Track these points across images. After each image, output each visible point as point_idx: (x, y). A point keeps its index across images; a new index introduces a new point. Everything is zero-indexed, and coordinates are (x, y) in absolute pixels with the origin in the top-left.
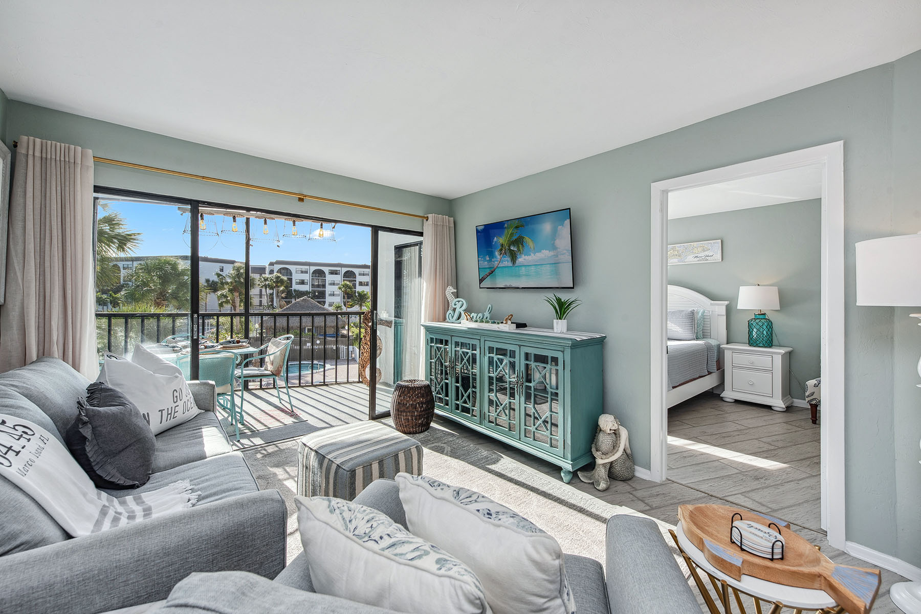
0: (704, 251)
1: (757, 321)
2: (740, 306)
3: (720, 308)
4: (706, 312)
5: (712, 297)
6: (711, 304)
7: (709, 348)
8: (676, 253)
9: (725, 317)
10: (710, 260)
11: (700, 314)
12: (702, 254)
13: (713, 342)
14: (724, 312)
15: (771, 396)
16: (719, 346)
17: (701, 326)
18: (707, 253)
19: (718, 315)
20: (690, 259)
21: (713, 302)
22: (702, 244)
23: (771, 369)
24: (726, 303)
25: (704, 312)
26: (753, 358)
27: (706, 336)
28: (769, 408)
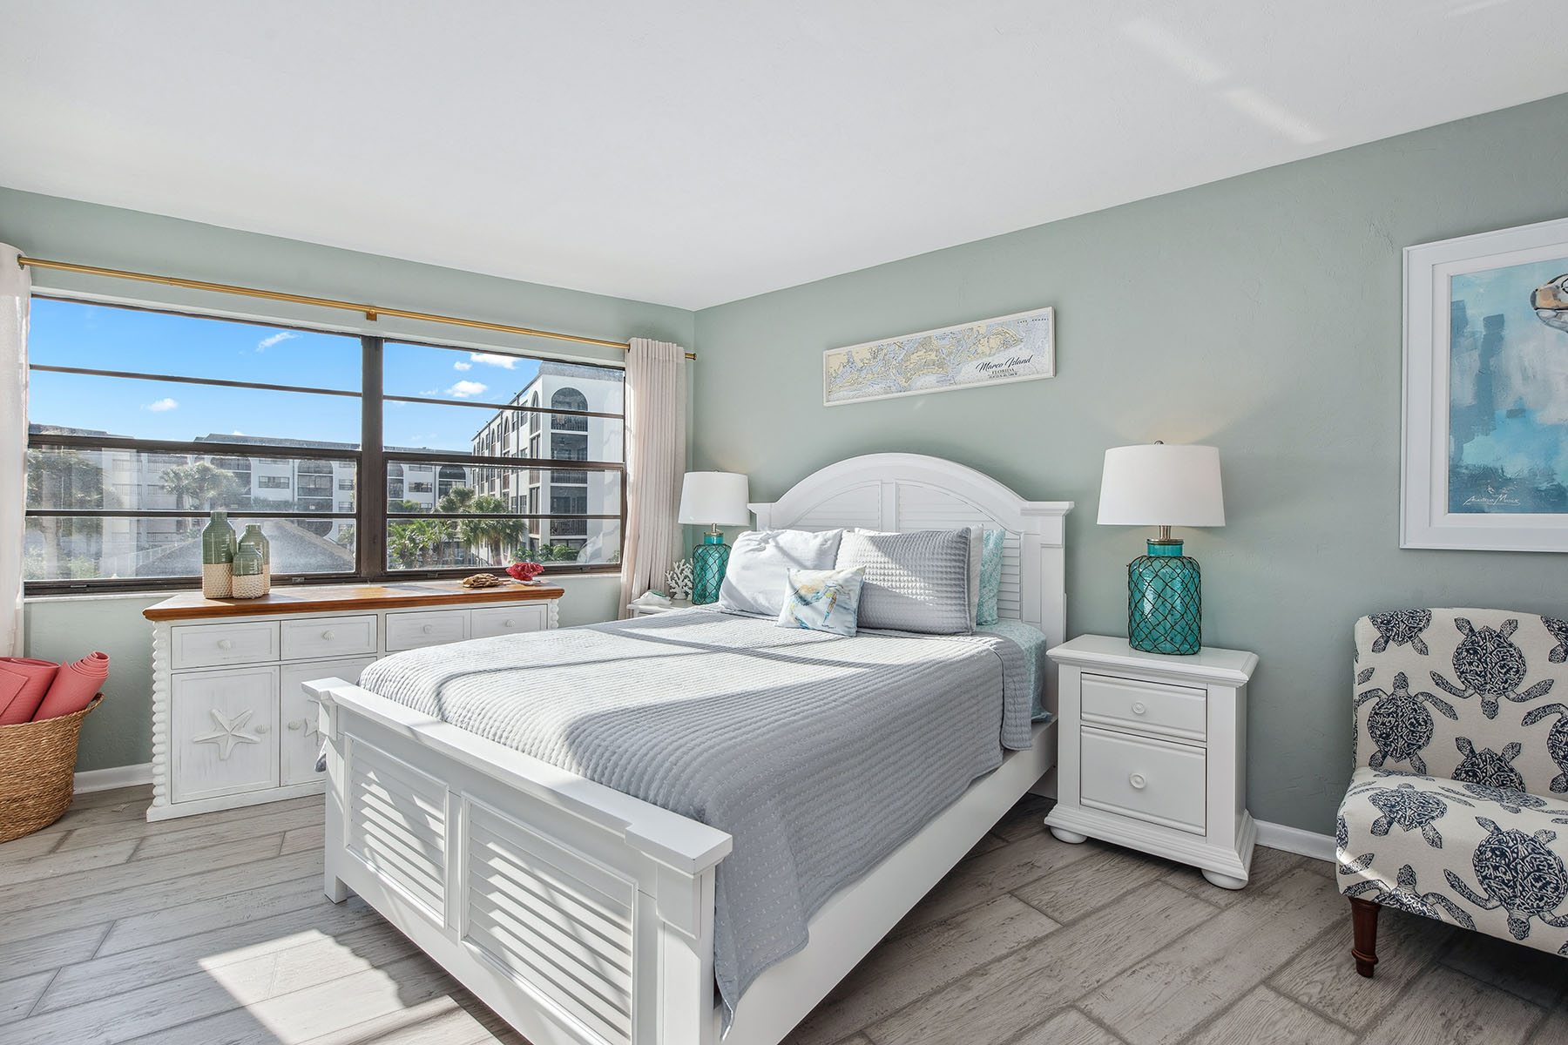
0: (1006, 345)
1: (1157, 565)
2: (1106, 516)
3: (1048, 523)
4: (1008, 535)
5: (1028, 490)
6: (1025, 512)
7: (1005, 663)
8: (933, 357)
9: (1061, 552)
10: (1024, 373)
11: (991, 545)
12: (1001, 358)
13: (1024, 637)
14: (1058, 536)
15: (1202, 831)
16: (1042, 648)
17: (994, 583)
18: (1014, 352)
19: (1044, 546)
20: (969, 374)
21: (1028, 504)
22: (1001, 325)
23: (1203, 737)
24: (1065, 506)
25: (1002, 537)
26: (1145, 694)
27: (1008, 614)
28: (1196, 873)
